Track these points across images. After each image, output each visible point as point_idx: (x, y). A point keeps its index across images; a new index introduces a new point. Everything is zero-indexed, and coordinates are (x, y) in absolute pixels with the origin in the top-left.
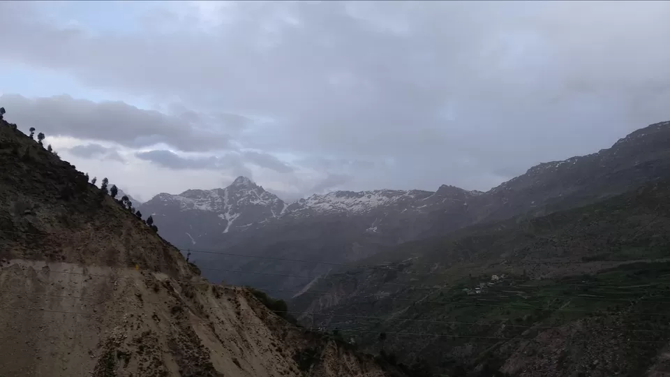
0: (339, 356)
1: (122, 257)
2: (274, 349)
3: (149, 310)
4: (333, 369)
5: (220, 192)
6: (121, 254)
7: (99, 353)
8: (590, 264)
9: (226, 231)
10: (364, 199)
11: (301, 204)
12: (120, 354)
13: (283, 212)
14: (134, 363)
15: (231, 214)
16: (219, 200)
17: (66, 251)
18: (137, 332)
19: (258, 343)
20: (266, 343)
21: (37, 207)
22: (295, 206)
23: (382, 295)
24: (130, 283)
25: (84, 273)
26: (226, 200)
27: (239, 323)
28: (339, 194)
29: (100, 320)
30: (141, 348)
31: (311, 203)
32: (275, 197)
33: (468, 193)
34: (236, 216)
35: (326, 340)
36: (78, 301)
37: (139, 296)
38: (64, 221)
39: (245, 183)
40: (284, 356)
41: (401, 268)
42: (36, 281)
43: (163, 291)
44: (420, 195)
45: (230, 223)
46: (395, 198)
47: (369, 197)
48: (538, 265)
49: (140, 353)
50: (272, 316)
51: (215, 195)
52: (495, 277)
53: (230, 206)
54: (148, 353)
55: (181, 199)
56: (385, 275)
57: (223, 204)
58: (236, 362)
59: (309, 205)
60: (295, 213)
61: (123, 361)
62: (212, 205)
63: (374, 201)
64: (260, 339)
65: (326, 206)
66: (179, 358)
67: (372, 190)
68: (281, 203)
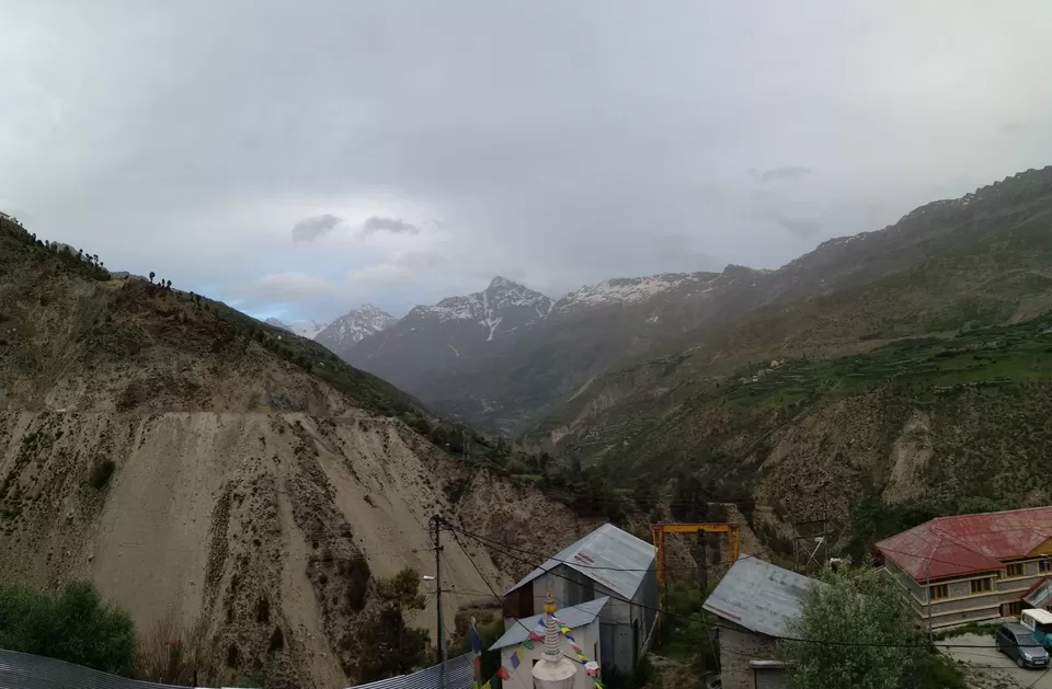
0: (491, 483)
1: (263, 400)
2: (420, 481)
3: (271, 451)
4: (484, 499)
5: (479, 297)
6: (263, 397)
7: (220, 494)
8: (867, 343)
9: (490, 338)
10: (642, 286)
11: (570, 298)
12: (236, 495)
13: (550, 310)
14: (247, 504)
15: (493, 319)
16: (478, 306)
17: (215, 399)
18: (252, 474)
19: (403, 476)
20: (413, 476)
21: (194, 362)
22: (564, 301)
23: (660, 391)
24: (256, 427)
25: (218, 420)
26: (486, 305)
27: (385, 457)
28: (614, 283)
29: (224, 464)
30: (255, 490)
31: (581, 296)
32: (539, 294)
33: (757, 273)
34: (498, 321)
35: (478, 468)
36: (210, 446)
37: (263, 439)
38: (214, 371)
39: (504, 283)
40: (431, 488)
41: (682, 359)
42: (181, 430)
43: (289, 432)
44: (705, 277)
45: (493, 329)
46: (677, 283)
47: (647, 283)
48: (819, 347)
49: (253, 495)
50: (425, 445)
51: (473, 301)
52: (774, 363)
53: (491, 311)
54: (260, 494)
55: (438, 309)
56: (663, 370)
57: (482, 308)
58: (367, 499)
59: (580, 298)
60: (564, 310)
61: (237, 502)
62: (472, 312)
63: (654, 288)
64: (407, 472)
65: (599, 298)
66: (293, 498)
67: (650, 275)
68: (547, 301)
